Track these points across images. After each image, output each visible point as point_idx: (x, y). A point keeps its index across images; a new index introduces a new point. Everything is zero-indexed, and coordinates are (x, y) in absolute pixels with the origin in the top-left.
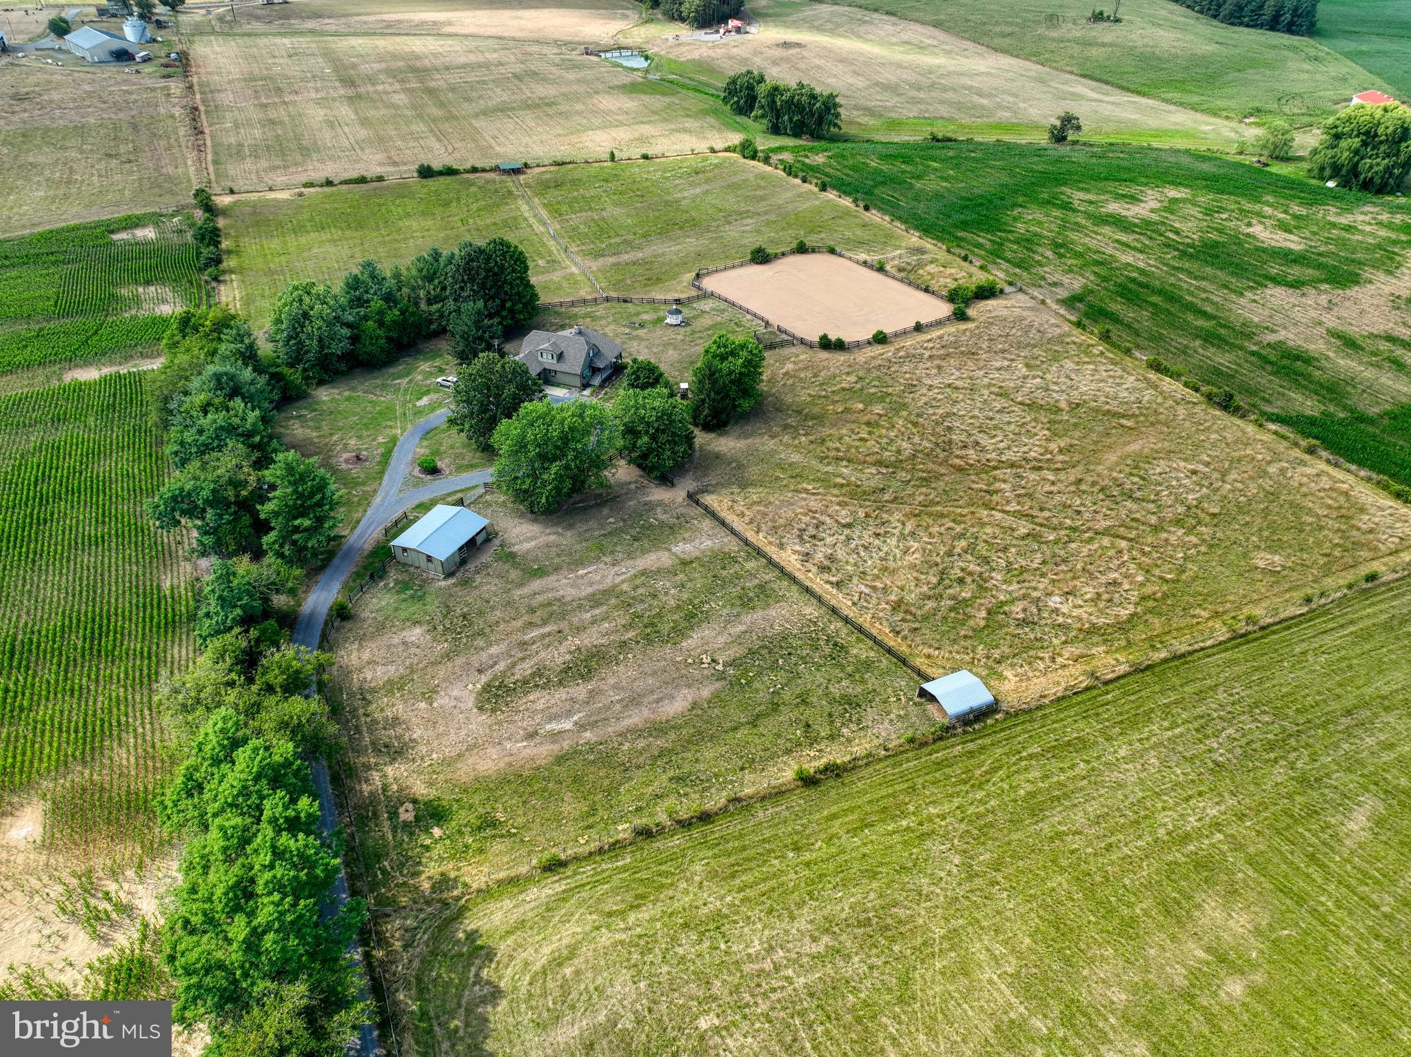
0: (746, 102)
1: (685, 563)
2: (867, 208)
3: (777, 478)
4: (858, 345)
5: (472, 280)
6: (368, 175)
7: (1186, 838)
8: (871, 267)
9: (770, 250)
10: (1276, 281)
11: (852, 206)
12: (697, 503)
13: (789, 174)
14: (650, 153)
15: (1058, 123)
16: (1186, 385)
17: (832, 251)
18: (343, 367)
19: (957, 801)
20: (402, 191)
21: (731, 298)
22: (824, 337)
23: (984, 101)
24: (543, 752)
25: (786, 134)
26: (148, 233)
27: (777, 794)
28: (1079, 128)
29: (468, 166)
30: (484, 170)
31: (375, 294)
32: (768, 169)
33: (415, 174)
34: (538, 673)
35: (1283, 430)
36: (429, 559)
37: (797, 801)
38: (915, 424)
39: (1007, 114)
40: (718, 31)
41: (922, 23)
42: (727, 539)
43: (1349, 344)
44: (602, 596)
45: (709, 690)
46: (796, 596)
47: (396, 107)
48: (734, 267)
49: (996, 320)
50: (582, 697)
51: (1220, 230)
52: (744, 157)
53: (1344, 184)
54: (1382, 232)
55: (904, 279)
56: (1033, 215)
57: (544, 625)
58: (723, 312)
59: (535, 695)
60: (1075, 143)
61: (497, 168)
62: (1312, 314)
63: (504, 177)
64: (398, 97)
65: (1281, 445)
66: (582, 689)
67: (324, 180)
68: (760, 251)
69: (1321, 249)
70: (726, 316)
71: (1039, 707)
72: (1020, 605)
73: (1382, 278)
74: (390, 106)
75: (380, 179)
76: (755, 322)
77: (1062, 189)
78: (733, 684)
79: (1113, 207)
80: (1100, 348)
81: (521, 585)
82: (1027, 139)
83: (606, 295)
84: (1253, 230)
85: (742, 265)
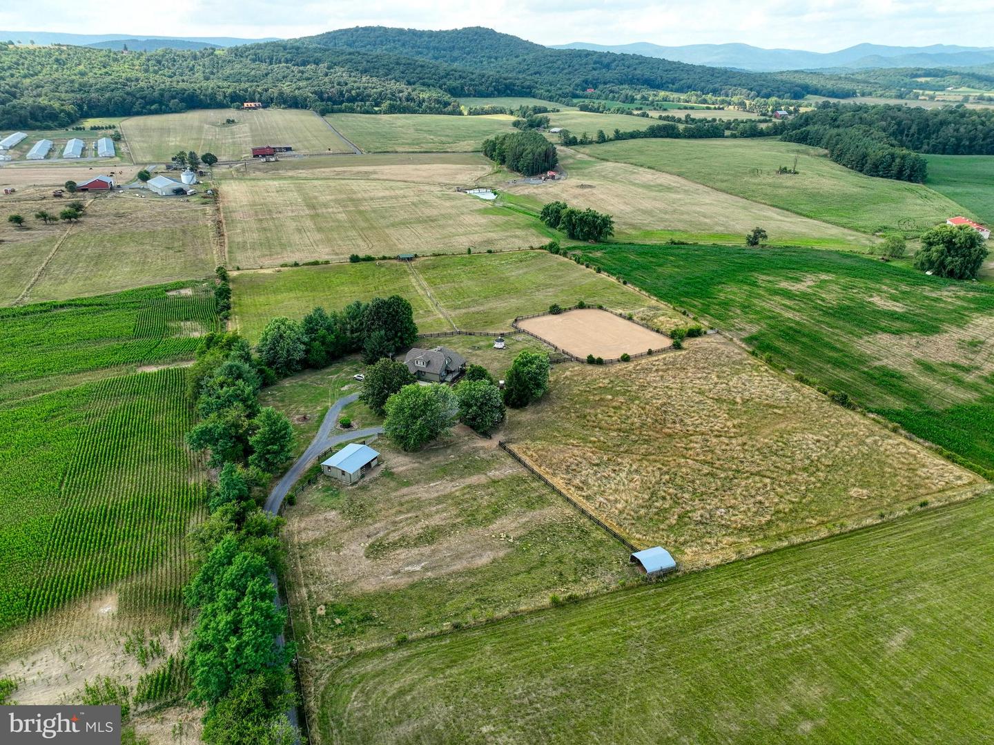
0: (555, 220)
1: (494, 482)
2: (625, 283)
3: (555, 437)
4: (612, 362)
5: (379, 319)
6: (320, 260)
7: (788, 646)
8: (624, 318)
9: (562, 307)
10: (884, 330)
11: (616, 282)
12: (505, 448)
13: (578, 262)
14: (493, 249)
15: (752, 234)
16: (819, 390)
17: (600, 308)
18: (299, 367)
19: (648, 620)
20: (339, 269)
21: (535, 333)
22: (590, 357)
23: (707, 221)
24: (403, 582)
25: (578, 239)
26: (188, 292)
27: (540, 611)
28: (765, 237)
29: (381, 256)
30: (390, 258)
31: (321, 326)
32: (566, 259)
33: (348, 260)
34: (403, 539)
35: (879, 418)
36: (343, 473)
37: (552, 615)
38: (643, 409)
39: (722, 228)
40: (541, 178)
41: (671, 173)
42: (521, 469)
43: (929, 368)
44: (443, 499)
45: (503, 552)
46: (561, 503)
47: (339, 221)
48: (539, 316)
49: (700, 349)
50: (427, 553)
51: (852, 299)
52: (551, 252)
53: (938, 273)
54: (959, 302)
55: (644, 325)
56: (731, 289)
57: (407, 512)
58: (530, 341)
59: (400, 550)
60: (763, 246)
61: (398, 257)
62: (906, 350)
63: (402, 263)
64: (341, 216)
65: (876, 428)
66: (427, 549)
67: (295, 263)
68: (555, 306)
69: (917, 311)
70: (531, 344)
71: (705, 570)
72: (698, 513)
73: (954, 329)
74: (336, 220)
75: (327, 263)
76: (549, 348)
77: (751, 274)
78: (518, 550)
79: (784, 284)
80: (765, 368)
81: (396, 490)
82: (733, 243)
83: (458, 330)
84: (873, 299)
85: (545, 314)
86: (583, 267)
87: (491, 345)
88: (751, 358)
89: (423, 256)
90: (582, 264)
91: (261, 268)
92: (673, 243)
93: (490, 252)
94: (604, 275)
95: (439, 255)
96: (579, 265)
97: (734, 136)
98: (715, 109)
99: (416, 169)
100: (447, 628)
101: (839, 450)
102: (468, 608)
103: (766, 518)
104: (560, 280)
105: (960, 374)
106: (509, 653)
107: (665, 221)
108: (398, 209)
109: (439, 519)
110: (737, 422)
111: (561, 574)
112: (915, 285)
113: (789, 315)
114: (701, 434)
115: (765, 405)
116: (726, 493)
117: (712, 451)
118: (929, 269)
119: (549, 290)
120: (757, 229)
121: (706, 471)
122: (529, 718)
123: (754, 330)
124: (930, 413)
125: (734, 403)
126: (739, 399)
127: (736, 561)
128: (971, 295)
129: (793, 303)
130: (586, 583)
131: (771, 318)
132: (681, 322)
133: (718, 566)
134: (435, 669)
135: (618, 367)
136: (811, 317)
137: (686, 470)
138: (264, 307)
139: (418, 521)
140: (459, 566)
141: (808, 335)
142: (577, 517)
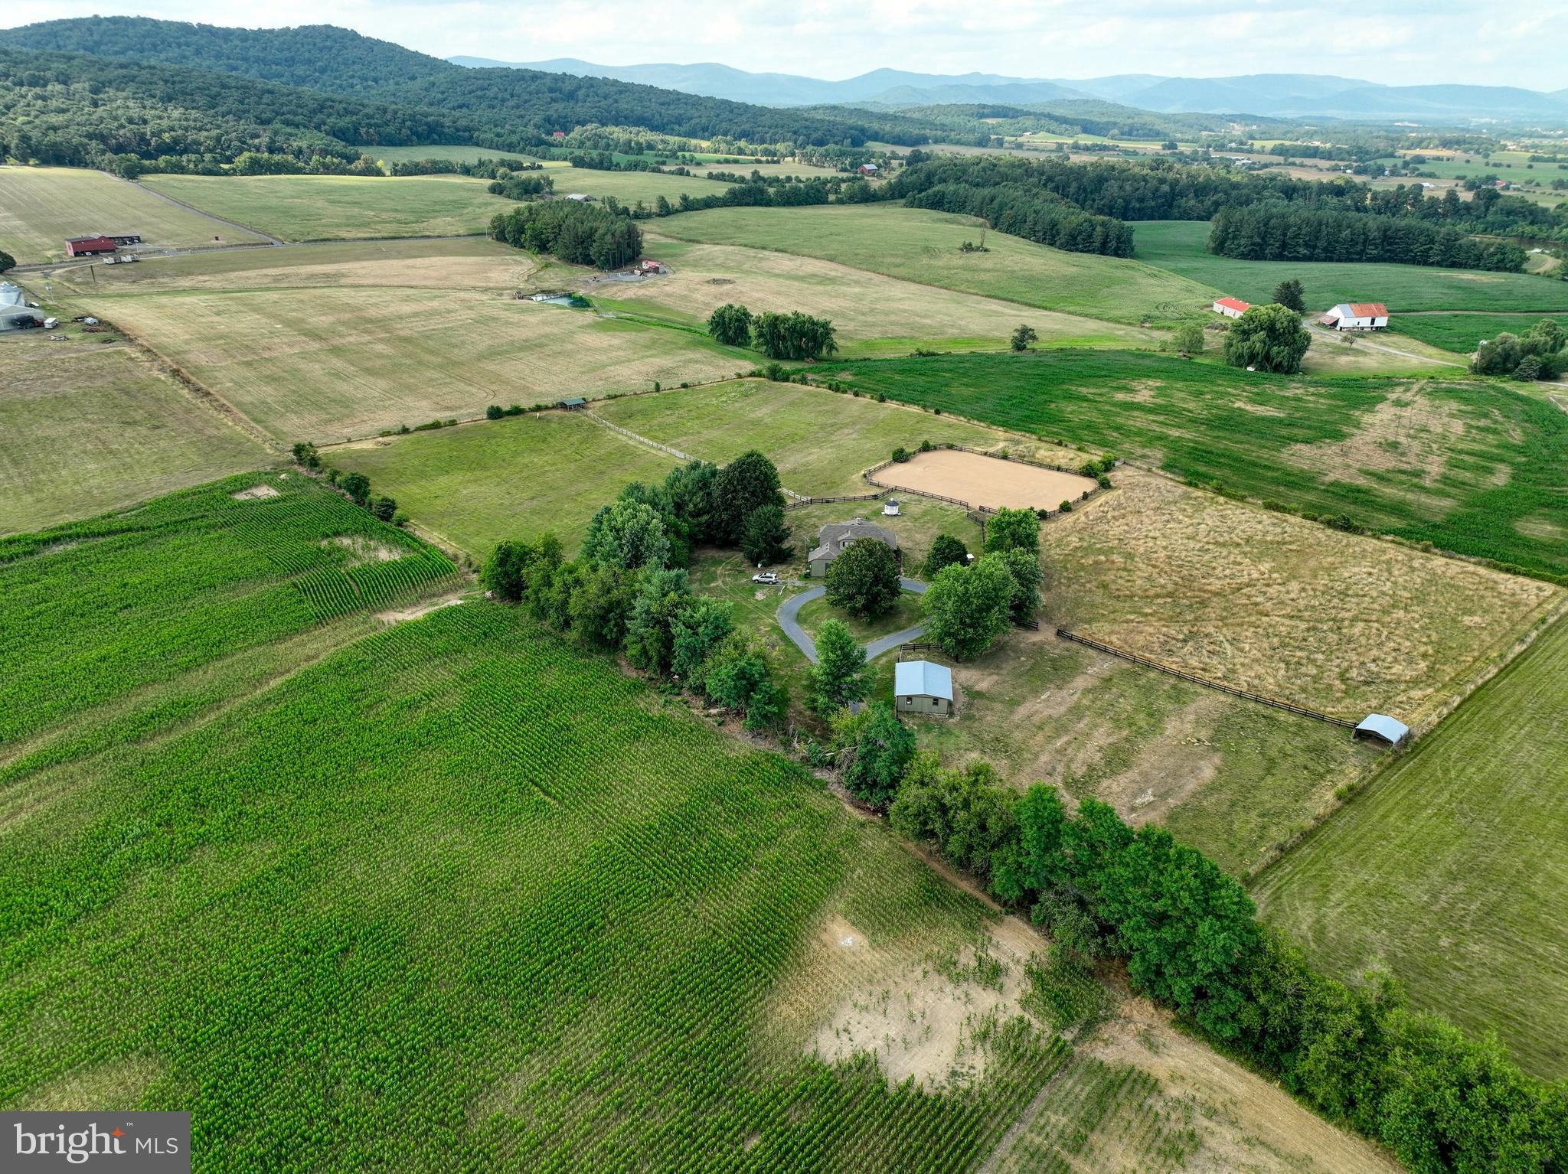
0: (735, 333)
1: (1107, 680)
2: (938, 412)
3: (1104, 615)
4: (1057, 514)
6: (442, 421)
8: (997, 457)
9: (908, 451)
10: (1292, 440)
12: (1071, 638)
13: (837, 390)
14: (686, 382)
16: (1305, 517)
17: (950, 447)
21: (919, 489)
22: (1033, 510)
24: (1154, 816)
25: (788, 358)
26: (265, 492)
28: (1034, 338)
29: (532, 405)
30: (547, 408)
32: (809, 388)
33: (486, 416)
35: (1398, 539)
36: (936, 701)
39: (955, 331)
40: (632, 273)
41: (816, 258)
42: (1116, 660)
43: (1380, 478)
44: (1076, 711)
45: (1217, 759)
46: (1204, 691)
47: (388, 357)
48: (885, 466)
49: (1133, 486)
50: (1138, 778)
51: (1218, 407)
52: (775, 380)
53: (1261, 368)
54: (1322, 401)
55: (1031, 463)
56: (1069, 409)
57: (1059, 736)
58: (920, 501)
59: (1105, 783)
60: (1034, 350)
61: (563, 406)
62: (1338, 460)
63: (572, 413)
64: (380, 348)
65: (1405, 550)
66: (1133, 774)
67: (400, 428)
68: (902, 451)
69: (1297, 415)
70: (926, 504)
71: (1432, 731)
72: (1354, 673)
73: (1356, 431)
74: (381, 356)
75: (453, 423)
76: (955, 506)
77: (1065, 387)
78: (1228, 752)
79: (1120, 397)
80: (1221, 499)
81: (1012, 712)
82: (992, 349)
83: (804, 499)
84: (1238, 404)
85: (890, 464)
86: (849, 396)
87: (878, 513)
88: (1191, 489)
90: (845, 392)
91: (349, 441)
92: (920, 354)
93: (684, 386)
94: (892, 405)
95: (616, 397)
96: (838, 394)
97: (840, 202)
98: (768, 162)
99: (408, 267)
100: (1272, 853)
101: (1401, 580)
102: (1263, 828)
103: (1423, 665)
104: (841, 417)
105: (1415, 480)
106: (1365, 863)
107: (873, 325)
108: (462, 332)
109: (1103, 736)
110: (1267, 566)
111: (1306, 768)
112: (1255, 384)
113: (1175, 433)
114: (1248, 585)
115: (1272, 543)
116: (1352, 646)
117: (1282, 603)
118: (1248, 365)
119: (846, 431)
120: (1019, 327)
121: (1303, 626)
122: (1469, 919)
123: (1160, 456)
124: (1435, 526)
125: (1238, 545)
126: (1236, 539)
127: (1450, 714)
128: (1322, 390)
129: (1161, 418)
130: (1342, 772)
131: (1160, 438)
132: (1071, 456)
133: (1440, 723)
134: (1315, 899)
135: (1068, 520)
136: (1201, 432)
137: (1282, 629)
138: (438, 502)
139: (1084, 744)
140: (1191, 785)
141: (1223, 456)
142: (1239, 702)
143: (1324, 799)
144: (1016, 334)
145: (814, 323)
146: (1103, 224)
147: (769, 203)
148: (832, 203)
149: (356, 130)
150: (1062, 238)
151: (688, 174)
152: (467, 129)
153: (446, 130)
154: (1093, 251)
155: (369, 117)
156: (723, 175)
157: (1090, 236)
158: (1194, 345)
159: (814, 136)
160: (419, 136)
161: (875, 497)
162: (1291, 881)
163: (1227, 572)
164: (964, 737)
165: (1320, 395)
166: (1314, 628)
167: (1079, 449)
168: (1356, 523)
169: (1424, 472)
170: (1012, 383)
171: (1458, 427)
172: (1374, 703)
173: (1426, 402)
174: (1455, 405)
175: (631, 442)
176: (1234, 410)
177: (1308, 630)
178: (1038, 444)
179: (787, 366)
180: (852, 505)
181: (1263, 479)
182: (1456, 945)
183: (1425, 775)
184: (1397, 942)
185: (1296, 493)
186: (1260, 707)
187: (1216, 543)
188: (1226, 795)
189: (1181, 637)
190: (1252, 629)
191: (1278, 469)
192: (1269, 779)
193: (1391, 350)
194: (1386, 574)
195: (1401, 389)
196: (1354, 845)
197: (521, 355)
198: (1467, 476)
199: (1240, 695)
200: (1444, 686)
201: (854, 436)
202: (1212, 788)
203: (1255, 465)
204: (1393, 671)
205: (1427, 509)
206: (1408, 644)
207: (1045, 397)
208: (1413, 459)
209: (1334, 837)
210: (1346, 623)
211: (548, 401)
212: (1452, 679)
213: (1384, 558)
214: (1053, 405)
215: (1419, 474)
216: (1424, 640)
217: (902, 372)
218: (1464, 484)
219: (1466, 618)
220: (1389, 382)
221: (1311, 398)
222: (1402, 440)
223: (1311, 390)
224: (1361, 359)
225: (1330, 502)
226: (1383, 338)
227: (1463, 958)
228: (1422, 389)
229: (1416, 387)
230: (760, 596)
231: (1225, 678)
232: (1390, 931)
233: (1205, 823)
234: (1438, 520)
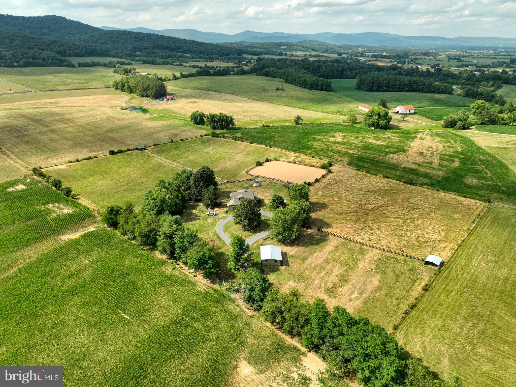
0: (199, 120)
1: (337, 247)
2: (271, 147)
4: (314, 183)
6: (92, 156)
8: (290, 162)
9: (261, 162)
10: (389, 153)
11: (265, 147)
12: (322, 231)
16: (397, 180)
17: (276, 160)
21: (265, 176)
22: (305, 182)
24: (359, 303)
25: (218, 129)
26: (21, 187)
27: (423, 295)
28: (302, 120)
29: (126, 149)
32: (226, 139)
33: (108, 154)
35: (428, 187)
36: (276, 261)
37: (428, 295)
39: (275, 118)
40: (163, 100)
41: (227, 93)
42: (339, 239)
43: (419, 165)
44: (327, 261)
45: (378, 277)
46: (371, 249)
47: (73, 133)
48: (253, 168)
49: (338, 172)
50: (351, 287)
51: (364, 142)
52: (214, 137)
53: (376, 128)
54: (397, 138)
55: (304, 165)
56: (315, 144)
57: (321, 272)
58: (266, 180)
59: (340, 290)
60: (302, 124)
61: (137, 149)
62: (405, 159)
63: (141, 151)
64: (70, 129)
65: (431, 190)
66: (349, 285)
67: (75, 159)
68: (259, 162)
69: (390, 144)
70: (268, 182)
71: (450, 260)
72: (421, 239)
73: (409, 149)
74: (70, 132)
75: (96, 157)
76: (279, 182)
77: (313, 136)
78: (382, 274)
79: (332, 139)
80: (369, 175)
81: (304, 263)
82: (287, 124)
83: (225, 181)
84: (370, 141)
85: (255, 167)
86: (240, 142)
87: (251, 186)
88: (358, 172)
89: (149, 146)
90: (239, 141)
91: (56, 165)
92: (264, 126)
93: (182, 140)
94: (255, 145)
95: (157, 145)
96: (236, 141)
97: (235, 74)
98: (210, 61)
99: (82, 99)
100: (403, 315)
101: (431, 202)
102: (398, 304)
103: (443, 234)
104: (237, 150)
105: (430, 165)
106: (435, 316)
107: (247, 116)
108: (101, 122)
109: (337, 270)
110: (387, 199)
111: (410, 278)
112: (374, 133)
113: (351, 152)
114: (381, 207)
115: (387, 190)
116: (419, 228)
117: (393, 213)
118: (372, 127)
119: (239, 155)
120: (296, 116)
121: (401, 221)
122: (475, 337)
123: (347, 160)
124: (439, 182)
125: (376, 191)
126: (375, 190)
127: (455, 253)
128: (397, 135)
129: (346, 146)
130: (422, 278)
131: (346, 154)
132: (317, 161)
133: (452, 256)
134: (421, 334)
135: (318, 185)
136: (359, 151)
137: (395, 223)
138: (88, 188)
139: (331, 274)
140: (370, 288)
141: (367, 159)
142: (383, 253)
143: (418, 289)
144: (296, 118)
145: (227, 117)
146: (321, 81)
147: (210, 75)
148: (232, 75)
149: (65, 51)
150: (308, 86)
151: (183, 65)
152: (105, 51)
153: (98, 51)
154: (319, 90)
155: (69, 47)
156: (195, 66)
157: (317, 85)
158: (354, 121)
159: (225, 52)
160: (88, 53)
161: (250, 180)
162: (410, 327)
163: (374, 202)
164: (287, 275)
165: (396, 137)
166: (405, 222)
167: (320, 159)
168: (414, 182)
169: (432, 162)
170: (295, 135)
171: (441, 146)
172: (429, 250)
173: (430, 138)
174: (439, 139)
175: (162, 162)
176: (368, 143)
177: (403, 223)
178: (305, 157)
179: (218, 131)
180: (242, 183)
181: (381, 167)
182: (473, 349)
183: (450, 278)
184: (452, 350)
185: (393, 172)
186: (391, 254)
187: (369, 191)
188: (383, 292)
189: (360, 228)
190: (384, 224)
191: (385, 164)
192: (398, 284)
193: (416, 121)
194: (426, 200)
195: (421, 134)
196: (430, 309)
197: (122, 130)
198: (446, 163)
199: (383, 250)
200: (451, 242)
201: (242, 157)
202: (378, 289)
203: (377, 162)
204: (434, 237)
205: (436, 175)
206: (437, 226)
207: (306, 140)
208: (429, 158)
209: (423, 306)
210: (416, 219)
211: (132, 147)
212: (453, 239)
213: (425, 194)
214: (309, 143)
215: (431, 163)
216: (442, 224)
217: (257, 133)
218: (446, 166)
219: (454, 215)
220: (417, 132)
221: (393, 138)
222: (424, 151)
223: (393, 135)
224: (407, 124)
225: (404, 174)
226: (413, 116)
227: (476, 355)
228: (428, 133)
229: (425, 133)
230: (209, 221)
231: (377, 243)
232: (448, 345)
233: (377, 304)
234: (439, 179)
